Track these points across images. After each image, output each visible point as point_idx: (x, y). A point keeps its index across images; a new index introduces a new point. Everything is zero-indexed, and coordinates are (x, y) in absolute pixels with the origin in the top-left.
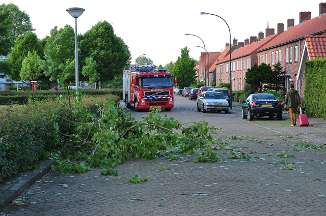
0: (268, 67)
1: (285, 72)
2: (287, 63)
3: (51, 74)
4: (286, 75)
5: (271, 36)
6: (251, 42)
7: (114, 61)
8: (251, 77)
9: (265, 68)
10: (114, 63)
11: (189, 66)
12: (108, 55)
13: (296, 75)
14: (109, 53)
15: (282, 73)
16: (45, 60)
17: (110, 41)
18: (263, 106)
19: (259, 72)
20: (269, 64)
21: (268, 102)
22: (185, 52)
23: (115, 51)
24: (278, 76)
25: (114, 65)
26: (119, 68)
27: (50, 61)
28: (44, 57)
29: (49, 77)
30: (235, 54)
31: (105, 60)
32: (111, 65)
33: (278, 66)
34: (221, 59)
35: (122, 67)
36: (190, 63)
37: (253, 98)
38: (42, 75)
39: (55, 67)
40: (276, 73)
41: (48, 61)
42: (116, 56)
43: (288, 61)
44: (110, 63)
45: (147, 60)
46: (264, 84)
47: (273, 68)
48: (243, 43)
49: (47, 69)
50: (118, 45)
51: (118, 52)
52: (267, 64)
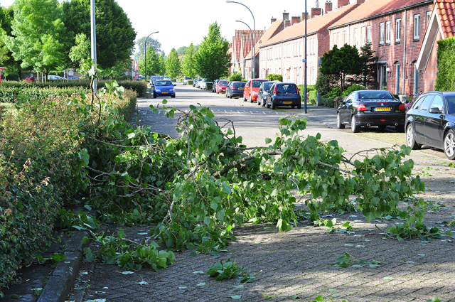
0: (354, 50)
1: (376, 59)
2: (380, 45)
3: (23, 57)
4: (379, 62)
5: (344, 7)
6: (313, 15)
7: (115, 39)
8: (329, 65)
9: (349, 51)
10: (115, 43)
11: (221, 49)
12: (106, 32)
13: (415, 61)
14: (108, 28)
15: (373, 60)
16: (15, 37)
17: (110, 12)
18: (376, 110)
19: (341, 57)
20: (355, 46)
21: (384, 103)
22: (215, 30)
23: (117, 26)
24: (368, 64)
25: (115, 45)
26: (123, 50)
27: (21, 38)
28: (13, 33)
29: (20, 62)
30: (287, 32)
31: (101, 39)
32: (110, 46)
33: (367, 49)
34: (265, 39)
35: (126, 48)
36: (222, 46)
37: (360, 97)
38: (9, 58)
39: (29, 47)
40: (365, 59)
41: (18, 39)
42: (118, 32)
43: (382, 43)
44: (110, 43)
45: (153, 41)
46: (347, 76)
47: (360, 52)
48: (299, 18)
49: (17, 50)
50: (122, 17)
51: (121, 27)
52: (352, 45)
